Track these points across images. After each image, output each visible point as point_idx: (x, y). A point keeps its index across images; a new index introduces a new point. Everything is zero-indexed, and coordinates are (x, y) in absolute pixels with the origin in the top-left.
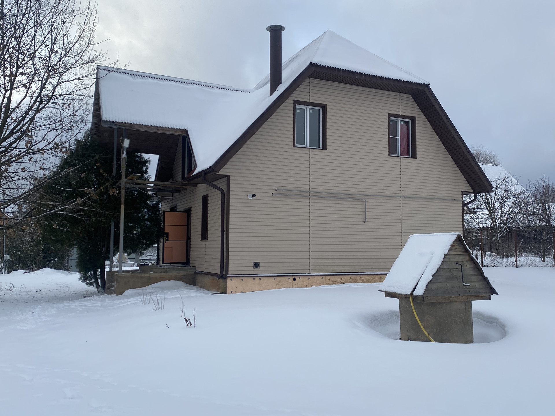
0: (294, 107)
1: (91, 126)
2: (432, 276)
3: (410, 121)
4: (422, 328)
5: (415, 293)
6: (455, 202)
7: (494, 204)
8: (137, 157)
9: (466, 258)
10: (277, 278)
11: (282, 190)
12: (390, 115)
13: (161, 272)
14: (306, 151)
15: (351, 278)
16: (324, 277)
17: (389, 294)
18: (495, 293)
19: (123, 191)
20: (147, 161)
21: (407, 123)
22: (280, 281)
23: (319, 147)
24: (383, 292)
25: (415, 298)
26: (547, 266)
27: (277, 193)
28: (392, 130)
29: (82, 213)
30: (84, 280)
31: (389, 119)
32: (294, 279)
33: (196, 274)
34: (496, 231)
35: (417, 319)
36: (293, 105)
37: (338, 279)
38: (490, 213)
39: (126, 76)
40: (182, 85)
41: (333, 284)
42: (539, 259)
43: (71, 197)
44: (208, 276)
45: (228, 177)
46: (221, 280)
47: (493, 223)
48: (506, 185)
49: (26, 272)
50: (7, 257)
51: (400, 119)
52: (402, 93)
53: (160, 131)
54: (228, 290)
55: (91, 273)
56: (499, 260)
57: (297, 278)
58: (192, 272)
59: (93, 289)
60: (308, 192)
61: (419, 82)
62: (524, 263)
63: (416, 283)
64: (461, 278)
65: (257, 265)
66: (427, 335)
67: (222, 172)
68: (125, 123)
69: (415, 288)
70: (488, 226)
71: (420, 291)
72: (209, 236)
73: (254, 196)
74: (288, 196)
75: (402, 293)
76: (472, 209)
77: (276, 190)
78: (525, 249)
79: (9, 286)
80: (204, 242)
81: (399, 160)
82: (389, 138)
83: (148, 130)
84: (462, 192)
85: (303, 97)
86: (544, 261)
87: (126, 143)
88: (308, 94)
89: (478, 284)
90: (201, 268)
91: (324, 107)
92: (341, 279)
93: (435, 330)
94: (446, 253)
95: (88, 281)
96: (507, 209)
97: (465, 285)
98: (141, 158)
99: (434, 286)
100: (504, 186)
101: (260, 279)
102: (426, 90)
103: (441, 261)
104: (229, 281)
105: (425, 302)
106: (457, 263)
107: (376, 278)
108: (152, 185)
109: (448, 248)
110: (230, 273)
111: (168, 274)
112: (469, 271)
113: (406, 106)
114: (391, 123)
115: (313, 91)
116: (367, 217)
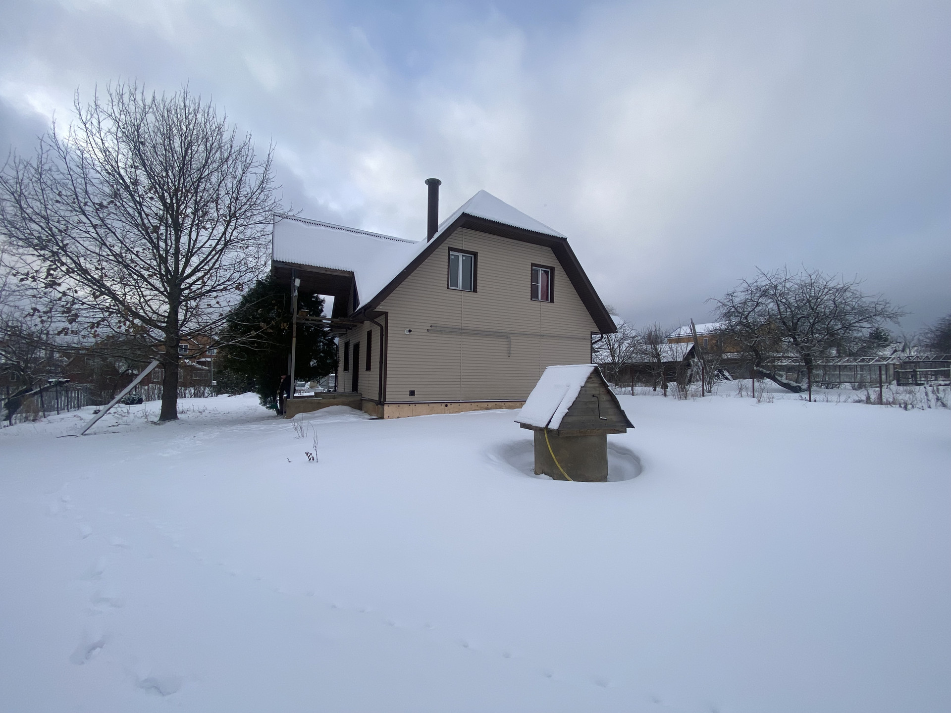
0: (449, 253)
1: (270, 268)
2: (568, 409)
3: (549, 270)
4: (557, 463)
5: (550, 426)
6: (585, 340)
7: (614, 345)
8: (314, 297)
9: (603, 390)
10: (430, 405)
11: (436, 327)
12: (533, 265)
13: (330, 398)
14: (459, 293)
15: (496, 404)
16: (472, 404)
17: (524, 426)
18: (631, 426)
19: (295, 326)
20: (323, 301)
21: (546, 272)
22: (433, 407)
23: (471, 290)
24: (519, 423)
25: (550, 431)
26: (658, 395)
27: (433, 329)
28: (534, 277)
29: (256, 345)
30: (264, 405)
31: (532, 268)
32: (446, 406)
33: (362, 400)
34: (615, 366)
35: (552, 453)
36: (447, 251)
37: (485, 405)
38: (611, 351)
41: (481, 409)
42: (651, 388)
43: (248, 329)
44: (371, 403)
45: (386, 313)
46: (379, 406)
47: (613, 359)
48: (624, 330)
49: (229, 396)
50: (215, 383)
51: (541, 269)
52: (543, 246)
53: (328, 273)
54: (386, 416)
55: (271, 399)
56: (618, 389)
57: (449, 405)
58: (358, 398)
59: (273, 412)
60: (460, 329)
61: (558, 236)
62: (639, 392)
63: (551, 416)
64: (597, 411)
65: (412, 393)
66: (562, 470)
67: (380, 308)
68: (295, 263)
69: (550, 421)
70: (608, 362)
71: (554, 425)
72: (371, 367)
73: (410, 331)
74: (442, 332)
75: (537, 426)
76: (596, 349)
77: (431, 326)
78: (639, 380)
80: (368, 372)
81: (540, 304)
82: (532, 285)
83: (317, 271)
84: (591, 332)
85: (454, 244)
86: (655, 390)
87: (297, 282)
88: (461, 242)
89: (613, 418)
90: (366, 396)
91: (475, 254)
92: (488, 405)
93: (569, 465)
94: (583, 385)
95: (268, 405)
96: (625, 349)
97: (602, 419)
98: (317, 298)
99: (570, 419)
100: (622, 330)
101: (415, 405)
102: (564, 243)
103: (578, 394)
104: (386, 407)
105: (560, 436)
106: (593, 396)
107: (518, 404)
108: (330, 322)
109: (585, 380)
110: (387, 400)
111: (336, 400)
112: (606, 404)
113: (547, 258)
114: (533, 272)
115: (466, 240)
116: (511, 352)
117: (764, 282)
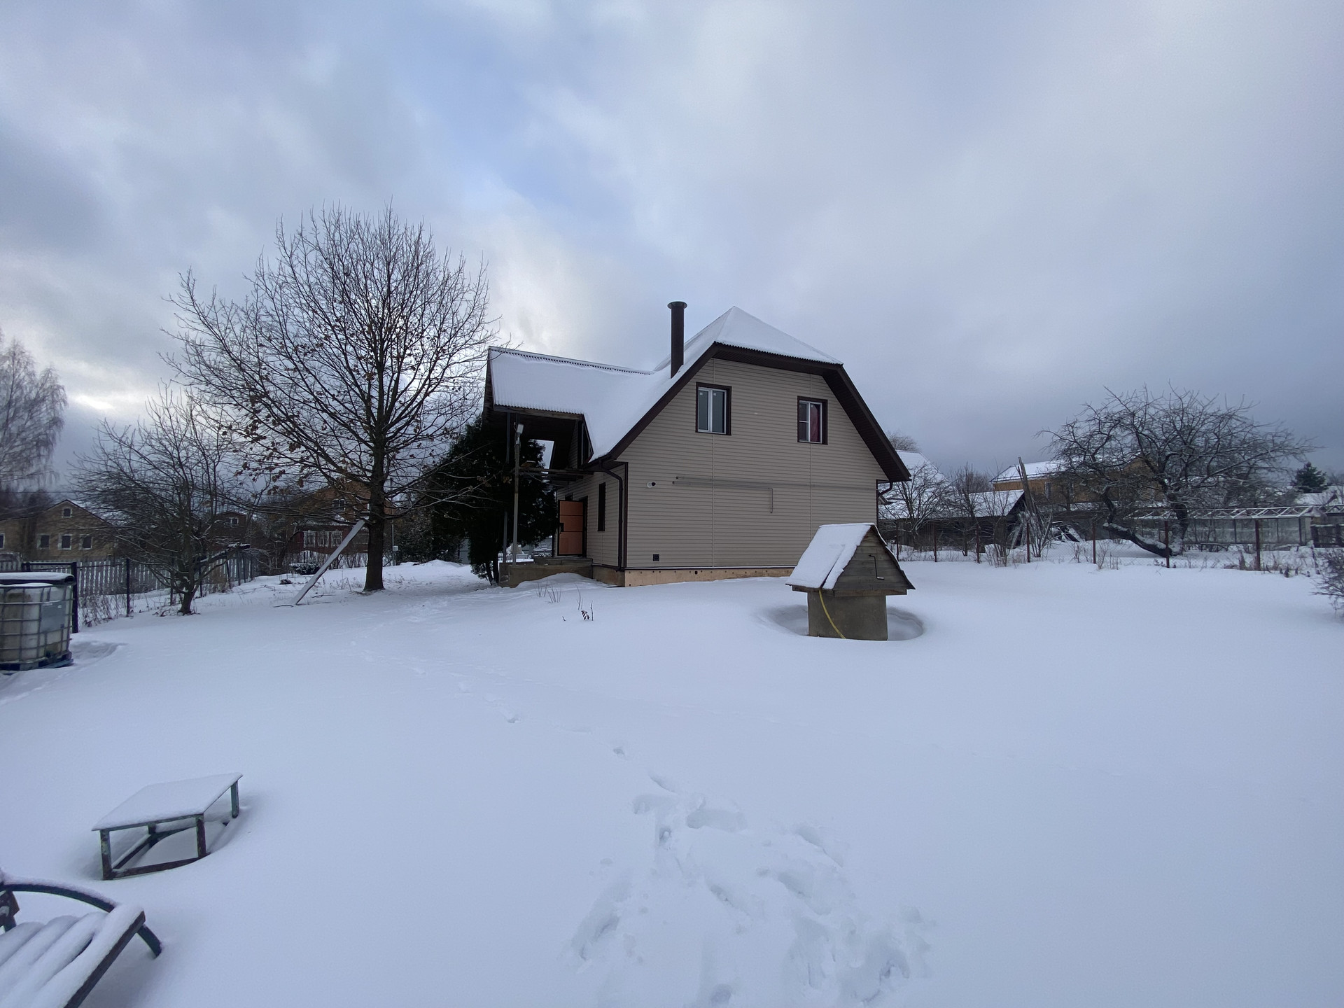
0: (697, 388)
1: (482, 410)
2: (843, 569)
3: (821, 404)
4: (832, 623)
5: (824, 587)
6: (868, 490)
7: (911, 494)
8: (531, 443)
9: (880, 549)
10: (678, 572)
11: (683, 478)
12: (800, 398)
13: (557, 564)
14: (709, 437)
17: (797, 588)
18: (912, 587)
19: (517, 480)
20: (542, 448)
21: (818, 407)
22: (681, 574)
23: (723, 432)
24: (791, 586)
25: (825, 592)
26: (969, 560)
27: (679, 481)
28: (802, 414)
29: (474, 502)
30: (476, 573)
31: (798, 402)
32: (696, 573)
33: (592, 566)
34: (914, 523)
35: (827, 613)
36: (695, 387)
37: (743, 572)
38: (907, 503)
39: (518, 357)
40: (578, 367)
41: (738, 577)
42: (961, 553)
43: (462, 484)
44: (605, 569)
45: (626, 464)
46: (619, 573)
47: (910, 514)
49: (415, 564)
50: (396, 548)
51: (810, 403)
52: (813, 374)
53: (555, 416)
54: (627, 583)
55: (483, 566)
56: (916, 554)
57: (699, 572)
58: (589, 564)
59: (486, 581)
60: (711, 480)
61: (831, 362)
62: (944, 557)
63: (826, 576)
64: (874, 571)
65: (656, 558)
67: (620, 459)
68: (518, 407)
69: (825, 582)
70: (905, 517)
71: (829, 585)
72: (606, 526)
73: (653, 484)
75: (811, 586)
76: (888, 499)
77: (677, 478)
78: (945, 542)
79: (399, 578)
80: (601, 533)
81: (809, 446)
82: (798, 422)
83: (543, 415)
84: (877, 480)
85: (706, 379)
86: (966, 555)
87: (520, 429)
88: (712, 376)
89: (892, 578)
90: (598, 560)
91: (729, 389)
93: (846, 627)
94: (859, 544)
95: (480, 574)
96: (926, 499)
97: (879, 579)
98: (535, 444)
99: (845, 579)
100: (923, 474)
101: (660, 572)
102: (839, 370)
103: (854, 553)
104: (627, 573)
105: (836, 596)
106: (870, 556)
107: (783, 572)
108: (547, 473)
109: (861, 539)
110: (628, 566)
111: (563, 566)
112: (883, 564)
113: (817, 389)
114: (800, 406)
115: (717, 373)
116: (774, 507)
117: (1117, 408)
